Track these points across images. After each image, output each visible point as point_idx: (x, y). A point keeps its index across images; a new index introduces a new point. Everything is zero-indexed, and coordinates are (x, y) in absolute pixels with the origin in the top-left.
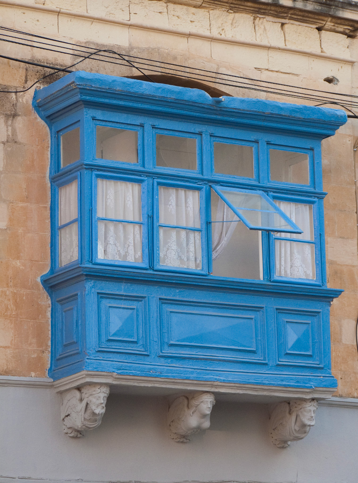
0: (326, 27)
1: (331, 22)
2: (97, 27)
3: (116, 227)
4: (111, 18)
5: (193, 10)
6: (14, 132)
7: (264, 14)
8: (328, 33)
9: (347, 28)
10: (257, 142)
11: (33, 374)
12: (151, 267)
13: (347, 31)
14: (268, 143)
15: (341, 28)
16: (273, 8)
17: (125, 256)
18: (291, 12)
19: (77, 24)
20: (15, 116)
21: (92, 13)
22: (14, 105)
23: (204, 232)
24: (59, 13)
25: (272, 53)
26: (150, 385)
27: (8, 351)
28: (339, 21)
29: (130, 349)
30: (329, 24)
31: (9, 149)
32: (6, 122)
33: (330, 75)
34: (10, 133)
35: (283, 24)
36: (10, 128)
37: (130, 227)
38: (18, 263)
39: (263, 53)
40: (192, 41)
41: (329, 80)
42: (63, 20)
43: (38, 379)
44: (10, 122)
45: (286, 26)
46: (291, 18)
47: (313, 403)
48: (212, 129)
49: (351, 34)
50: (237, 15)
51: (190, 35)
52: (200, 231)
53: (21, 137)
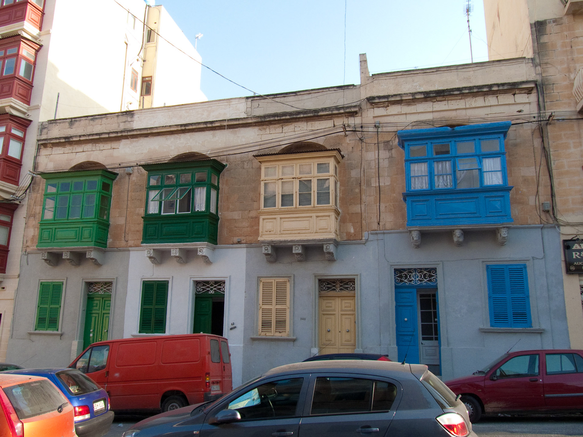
0: (516, 93)
1: (518, 90)
2: (420, 115)
3: (418, 179)
4: (426, 111)
5: (459, 101)
6: (392, 154)
7: (487, 95)
8: (518, 95)
9: (526, 91)
10: (475, 140)
11: (401, 229)
12: (431, 189)
13: (527, 92)
14: (479, 139)
15: (523, 92)
16: (490, 92)
17: (423, 187)
18: (499, 91)
19: (412, 116)
20: (391, 149)
21: (418, 111)
22: (392, 146)
23: (453, 175)
24: (406, 114)
25: (492, 108)
26: (433, 229)
27: (392, 223)
28: (521, 89)
29: (425, 218)
30: (517, 92)
31: (390, 160)
32: (389, 152)
33: (519, 109)
34: (390, 155)
35: (497, 97)
36: (390, 153)
37: (424, 178)
38: (394, 195)
39: (489, 109)
40: (458, 111)
41: (520, 111)
42: (408, 116)
43: (403, 230)
44: (390, 152)
45: (498, 97)
46: (500, 94)
47: (504, 229)
48: (454, 139)
49: (529, 92)
50: (476, 98)
51: (456, 110)
52: (451, 174)
53: (394, 156)
